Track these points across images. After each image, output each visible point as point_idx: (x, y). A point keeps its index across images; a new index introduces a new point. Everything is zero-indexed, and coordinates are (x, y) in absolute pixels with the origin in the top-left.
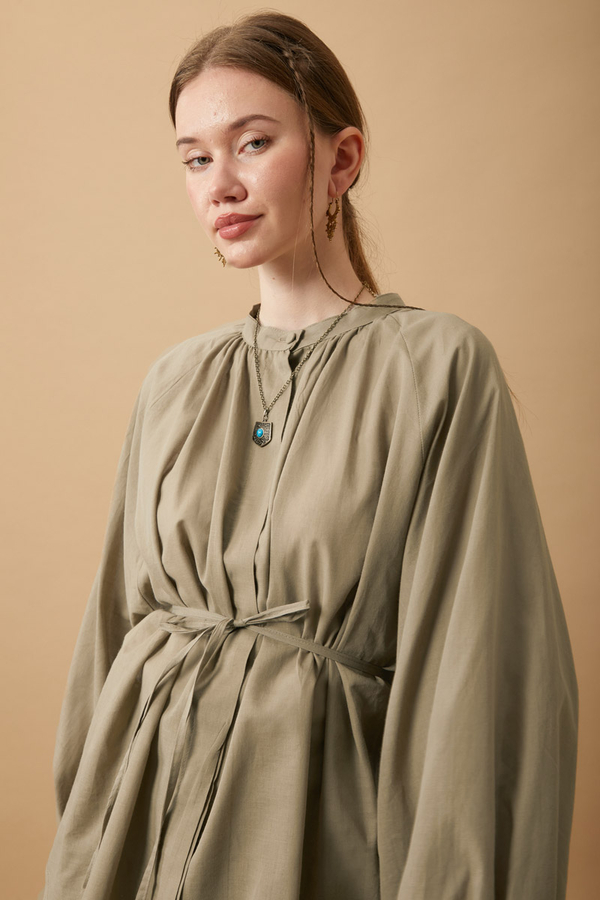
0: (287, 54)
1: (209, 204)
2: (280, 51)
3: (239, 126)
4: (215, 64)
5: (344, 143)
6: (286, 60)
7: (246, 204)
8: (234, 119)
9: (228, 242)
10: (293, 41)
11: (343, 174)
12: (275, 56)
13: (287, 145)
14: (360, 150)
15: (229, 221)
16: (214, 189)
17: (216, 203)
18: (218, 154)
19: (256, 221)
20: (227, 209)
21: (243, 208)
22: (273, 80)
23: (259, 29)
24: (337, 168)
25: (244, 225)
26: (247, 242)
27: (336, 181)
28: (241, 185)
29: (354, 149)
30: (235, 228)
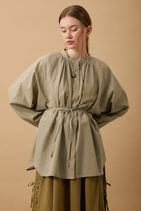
0: (80, 14)
1: (66, 38)
3: (72, 26)
4: (68, 16)
5: (88, 28)
6: (80, 15)
10: (81, 11)
11: (88, 33)
12: (78, 14)
13: (79, 30)
14: (91, 29)
16: (67, 36)
17: (67, 38)
18: (68, 31)
19: (73, 42)
20: (69, 40)
21: (72, 40)
22: (79, 20)
23: (75, 9)
25: (71, 43)
26: (72, 45)
28: (72, 36)
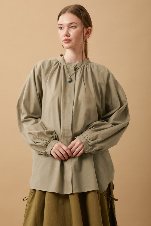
0: (81, 13)
1: (63, 36)
2: (80, 12)
4: (68, 12)
5: (88, 30)
6: (81, 14)
7: (70, 37)
8: (70, 23)
9: (65, 43)
10: (83, 11)
11: (87, 35)
12: (79, 13)
13: (78, 29)
14: (91, 31)
15: (66, 40)
16: (65, 34)
17: (64, 36)
18: (66, 28)
19: (71, 41)
20: (66, 38)
21: (69, 38)
22: (78, 17)
23: (77, 7)
24: (86, 34)
25: (69, 41)
26: (69, 44)
27: (86, 36)
28: (69, 34)
29: (90, 31)
30: (67, 41)
